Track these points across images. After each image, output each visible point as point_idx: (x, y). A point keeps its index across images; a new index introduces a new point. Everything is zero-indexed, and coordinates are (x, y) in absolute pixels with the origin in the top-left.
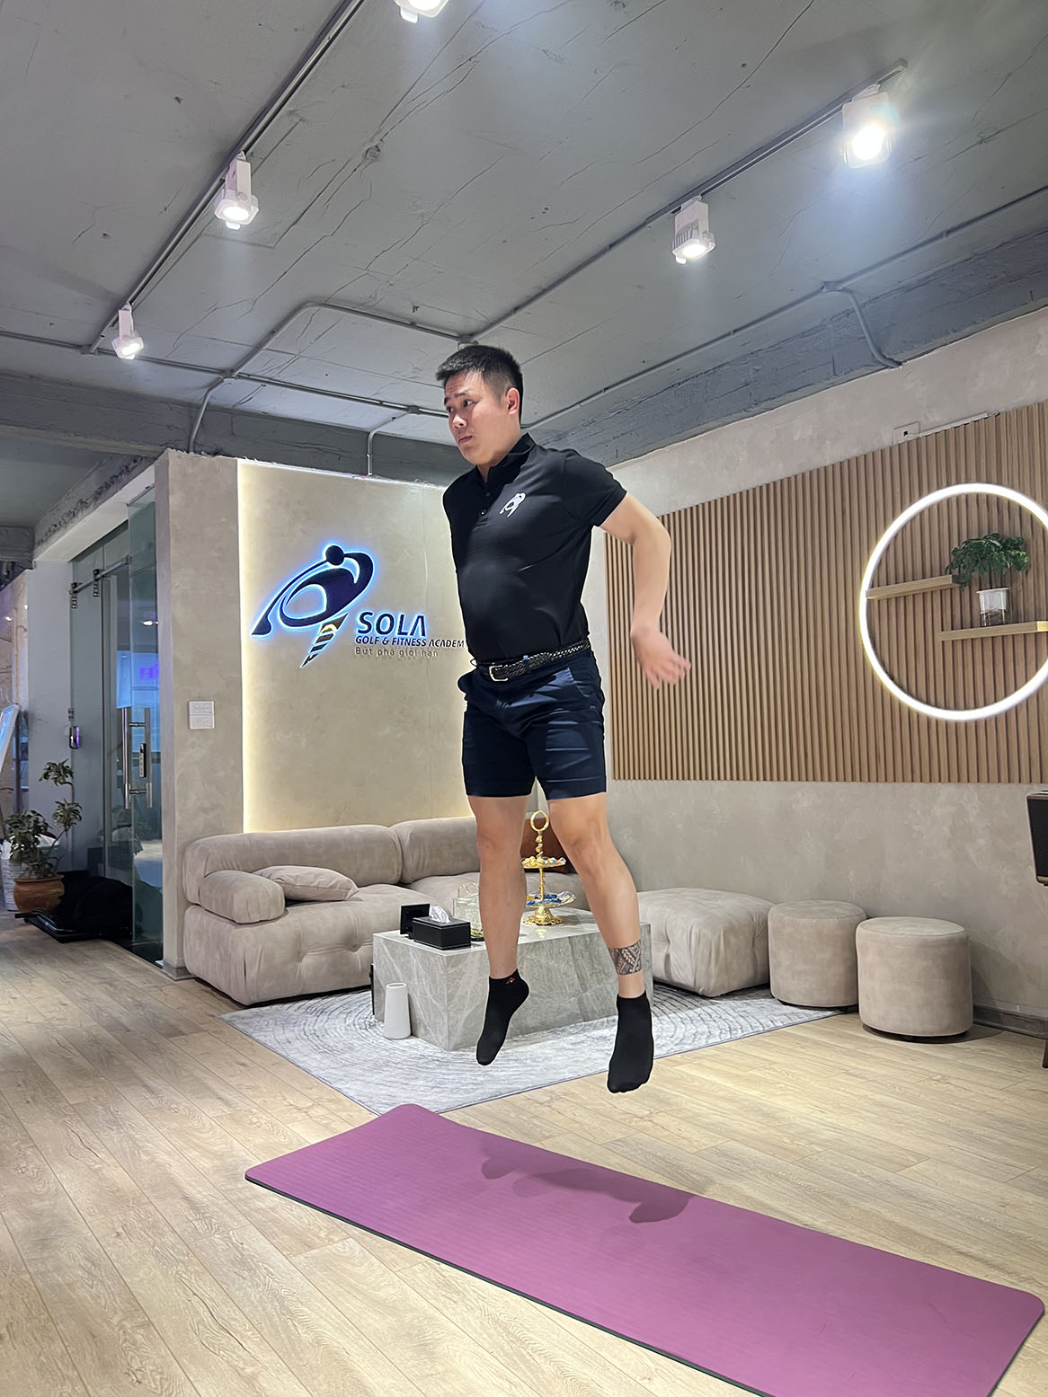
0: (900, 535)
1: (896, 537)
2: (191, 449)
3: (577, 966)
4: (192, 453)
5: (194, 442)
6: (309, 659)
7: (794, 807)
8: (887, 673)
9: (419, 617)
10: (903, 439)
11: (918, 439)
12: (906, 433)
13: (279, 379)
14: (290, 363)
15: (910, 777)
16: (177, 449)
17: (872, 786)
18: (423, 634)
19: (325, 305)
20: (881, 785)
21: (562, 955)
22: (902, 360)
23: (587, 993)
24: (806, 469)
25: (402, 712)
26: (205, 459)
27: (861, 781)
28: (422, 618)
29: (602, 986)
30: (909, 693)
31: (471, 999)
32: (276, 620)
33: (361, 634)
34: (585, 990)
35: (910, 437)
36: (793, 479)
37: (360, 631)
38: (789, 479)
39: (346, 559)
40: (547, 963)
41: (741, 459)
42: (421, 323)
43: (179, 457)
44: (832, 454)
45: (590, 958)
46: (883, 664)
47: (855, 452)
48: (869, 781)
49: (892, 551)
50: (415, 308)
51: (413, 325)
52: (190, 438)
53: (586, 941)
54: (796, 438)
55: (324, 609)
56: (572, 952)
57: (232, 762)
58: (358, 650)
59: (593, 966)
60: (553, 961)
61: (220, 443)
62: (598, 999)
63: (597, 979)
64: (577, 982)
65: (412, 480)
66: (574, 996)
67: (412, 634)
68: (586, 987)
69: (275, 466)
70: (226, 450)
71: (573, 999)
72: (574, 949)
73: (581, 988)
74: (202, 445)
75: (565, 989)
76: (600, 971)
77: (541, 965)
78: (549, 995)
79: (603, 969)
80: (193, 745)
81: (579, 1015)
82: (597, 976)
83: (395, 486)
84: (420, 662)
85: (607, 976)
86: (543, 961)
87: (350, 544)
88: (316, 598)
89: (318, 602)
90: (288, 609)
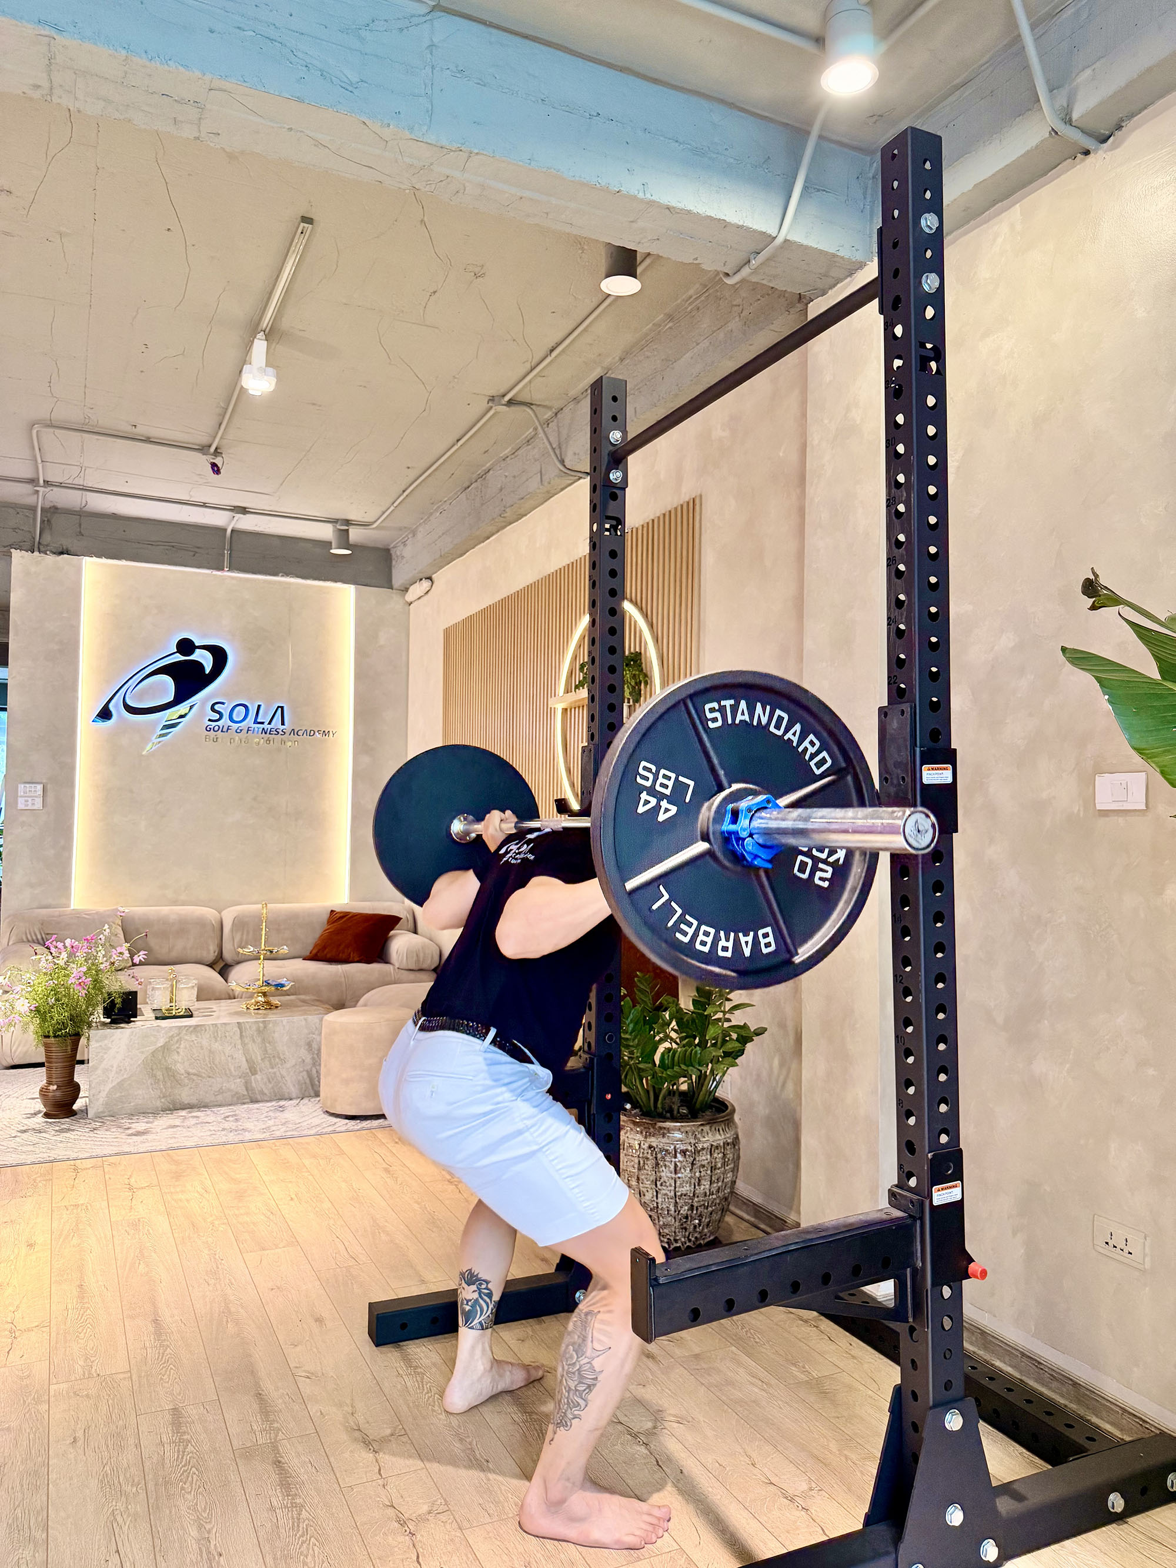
2: (36, 549)
3: (246, 1052)
5: (39, 543)
6: (153, 746)
9: (278, 707)
13: (90, 486)
14: (82, 472)
16: (21, 550)
18: (283, 724)
19: (51, 426)
23: (257, 1076)
25: (255, 799)
26: (50, 559)
28: (282, 708)
29: (275, 1070)
31: (117, 1073)
33: (210, 723)
34: (253, 1071)
37: (210, 720)
39: (197, 651)
40: (210, 1045)
43: (22, 557)
52: (33, 540)
53: (259, 1027)
54: (538, 543)
55: (171, 697)
56: (241, 1036)
58: (208, 738)
59: (266, 1051)
60: (216, 1044)
61: (66, 543)
62: (269, 1081)
63: (271, 1064)
64: (245, 1065)
65: (275, 574)
66: (240, 1078)
67: (269, 723)
68: (255, 1071)
69: (123, 562)
70: (72, 550)
71: (239, 1080)
72: (244, 1034)
73: (250, 1071)
74: (47, 546)
75: (230, 1070)
76: (274, 1057)
77: (201, 1047)
78: (210, 1075)
79: (279, 1054)
80: (23, 824)
81: (246, 1097)
82: (270, 1061)
83: (259, 580)
84: (279, 750)
85: (284, 1061)
86: (205, 1043)
87: (204, 636)
88: (162, 688)
89: (166, 690)
90: (130, 698)
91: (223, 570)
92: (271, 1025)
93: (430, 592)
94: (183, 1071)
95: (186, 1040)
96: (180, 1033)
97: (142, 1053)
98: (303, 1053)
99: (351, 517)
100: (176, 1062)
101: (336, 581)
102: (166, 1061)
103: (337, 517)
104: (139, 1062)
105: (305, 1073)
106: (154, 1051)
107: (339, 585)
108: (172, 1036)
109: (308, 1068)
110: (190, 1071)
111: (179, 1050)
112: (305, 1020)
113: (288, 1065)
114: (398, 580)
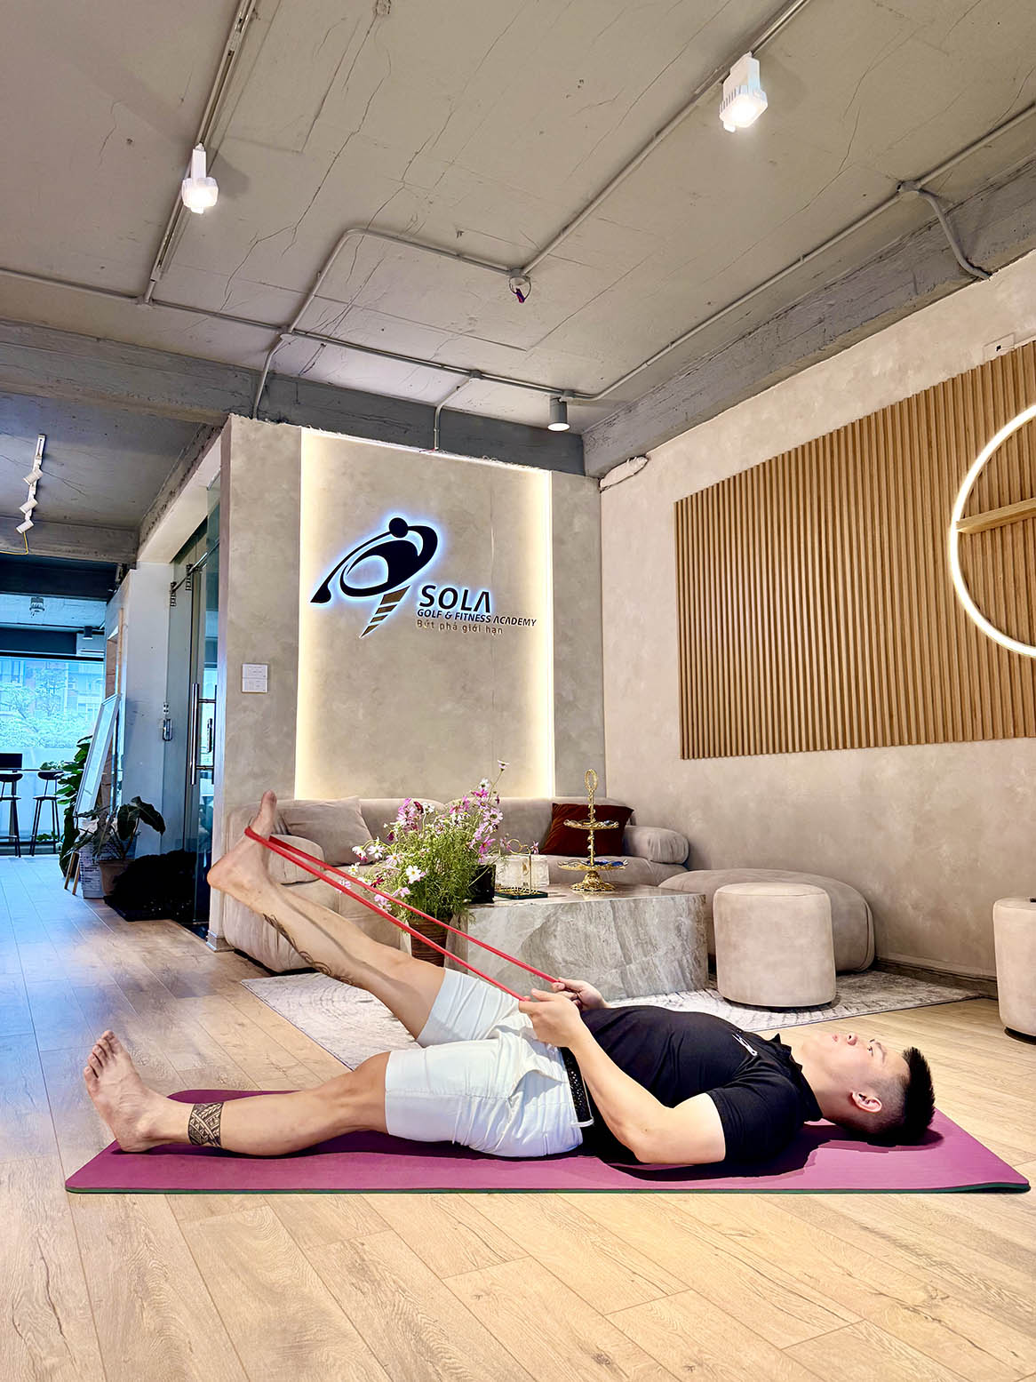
0: (994, 462)
1: (990, 461)
2: (255, 415)
3: (620, 937)
4: (255, 420)
5: (258, 409)
6: (370, 628)
7: (877, 776)
8: (982, 614)
9: (484, 593)
10: (994, 355)
11: (1013, 353)
12: (999, 348)
13: (336, 337)
14: (345, 314)
15: (1012, 731)
16: (240, 415)
17: (967, 745)
18: (488, 610)
19: (366, 231)
20: (977, 744)
21: (603, 919)
22: (992, 270)
23: (633, 967)
24: (886, 404)
25: (464, 688)
26: (269, 425)
27: (954, 740)
28: (487, 594)
29: (648, 958)
30: (1008, 634)
32: (334, 587)
33: (422, 607)
34: (629, 962)
35: (1002, 352)
36: (873, 417)
37: (422, 604)
38: (869, 417)
39: (410, 533)
40: (585, 928)
41: (816, 404)
42: (469, 255)
43: (242, 422)
44: (916, 384)
45: (636, 926)
46: (978, 607)
47: (943, 377)
48: (964, 740)
49: (985, 478)
50: (460, 233)
51: (459, 255)
52: (253, 405)
53: (630, 907)
54: (876, 373)
55: (385, 580)
56: (615, 919)
57: (285, 729)
58: (420, 622)
59: (638, 935)
60: (592, 926)
61: (285, 412)
62: (644, 973)
63: (644, 951)
64: (619, 952)
65: (479, 457)
66: (615, 968)
67: (476, 610)
68: (630, 959)
69: (340, 436)
70: (292, 417)
71: (614, 971)
72: (617, 915)
73: (625, 959)
74: (266, 412)
75: (606, 958)
76: (646, 943)
77: (577, 929)
78: (587, 964)
79: (650, 940)
80: (245, 709)
81: (623, 991)
82: (642, 947)
83: (463, 462)
84: (484, 638)
85: (655, 947)
86: (580, 924)
87: (414, 517)
88: (377, 571)
89: (379, 573)
90: (348, 578)
91: (432, 449)
92: (641, 904)
93: (639, 474)
94: (561, 960)
95: (561, 920)
96: (556, 914)
97: (521, 935)
98: (673, 938)
99: (581, 387)
100: (554, 947)
101: (534, 466)
102: (545, 948)
103: (564, 387)
104: (517, 949)
105: (677, 963)
106: (531, 936)
107: (535, 471)
108: (548, 918)
109: (678, 956)
110: (568, 958)
111: (556, 933)
112: (673, 899)
113: (661, 952)
114: (592, 466)
